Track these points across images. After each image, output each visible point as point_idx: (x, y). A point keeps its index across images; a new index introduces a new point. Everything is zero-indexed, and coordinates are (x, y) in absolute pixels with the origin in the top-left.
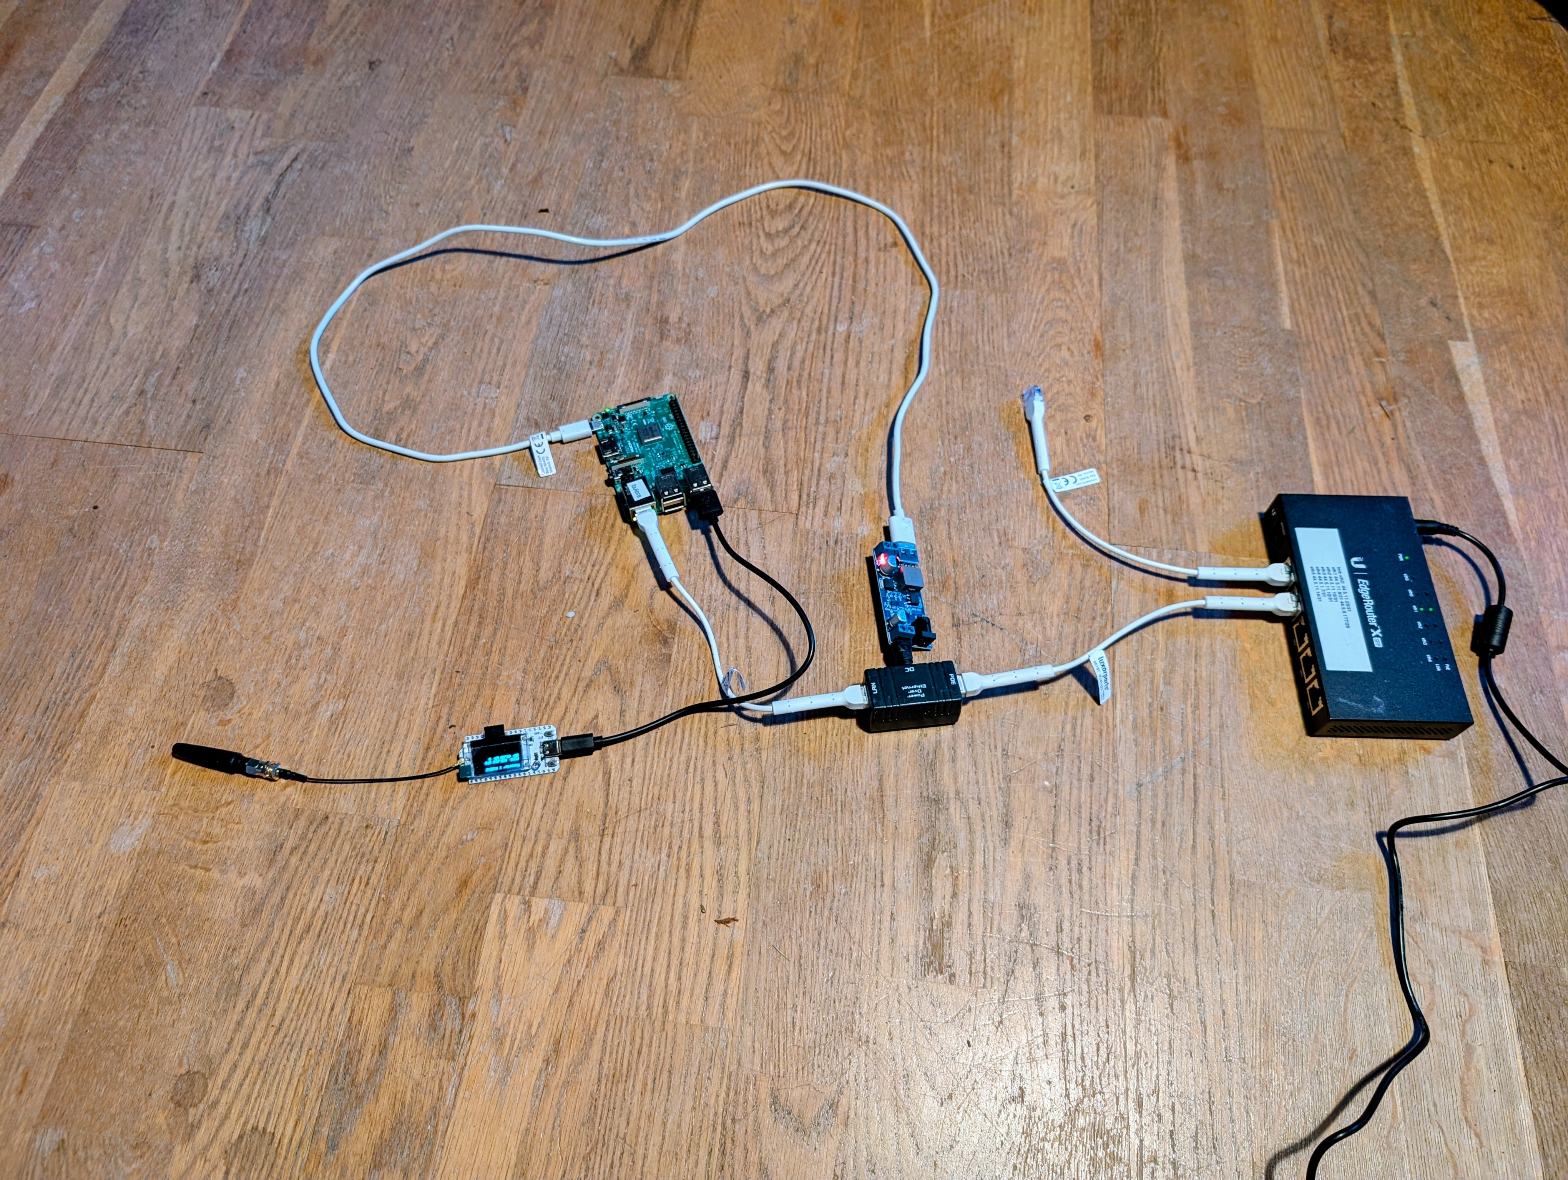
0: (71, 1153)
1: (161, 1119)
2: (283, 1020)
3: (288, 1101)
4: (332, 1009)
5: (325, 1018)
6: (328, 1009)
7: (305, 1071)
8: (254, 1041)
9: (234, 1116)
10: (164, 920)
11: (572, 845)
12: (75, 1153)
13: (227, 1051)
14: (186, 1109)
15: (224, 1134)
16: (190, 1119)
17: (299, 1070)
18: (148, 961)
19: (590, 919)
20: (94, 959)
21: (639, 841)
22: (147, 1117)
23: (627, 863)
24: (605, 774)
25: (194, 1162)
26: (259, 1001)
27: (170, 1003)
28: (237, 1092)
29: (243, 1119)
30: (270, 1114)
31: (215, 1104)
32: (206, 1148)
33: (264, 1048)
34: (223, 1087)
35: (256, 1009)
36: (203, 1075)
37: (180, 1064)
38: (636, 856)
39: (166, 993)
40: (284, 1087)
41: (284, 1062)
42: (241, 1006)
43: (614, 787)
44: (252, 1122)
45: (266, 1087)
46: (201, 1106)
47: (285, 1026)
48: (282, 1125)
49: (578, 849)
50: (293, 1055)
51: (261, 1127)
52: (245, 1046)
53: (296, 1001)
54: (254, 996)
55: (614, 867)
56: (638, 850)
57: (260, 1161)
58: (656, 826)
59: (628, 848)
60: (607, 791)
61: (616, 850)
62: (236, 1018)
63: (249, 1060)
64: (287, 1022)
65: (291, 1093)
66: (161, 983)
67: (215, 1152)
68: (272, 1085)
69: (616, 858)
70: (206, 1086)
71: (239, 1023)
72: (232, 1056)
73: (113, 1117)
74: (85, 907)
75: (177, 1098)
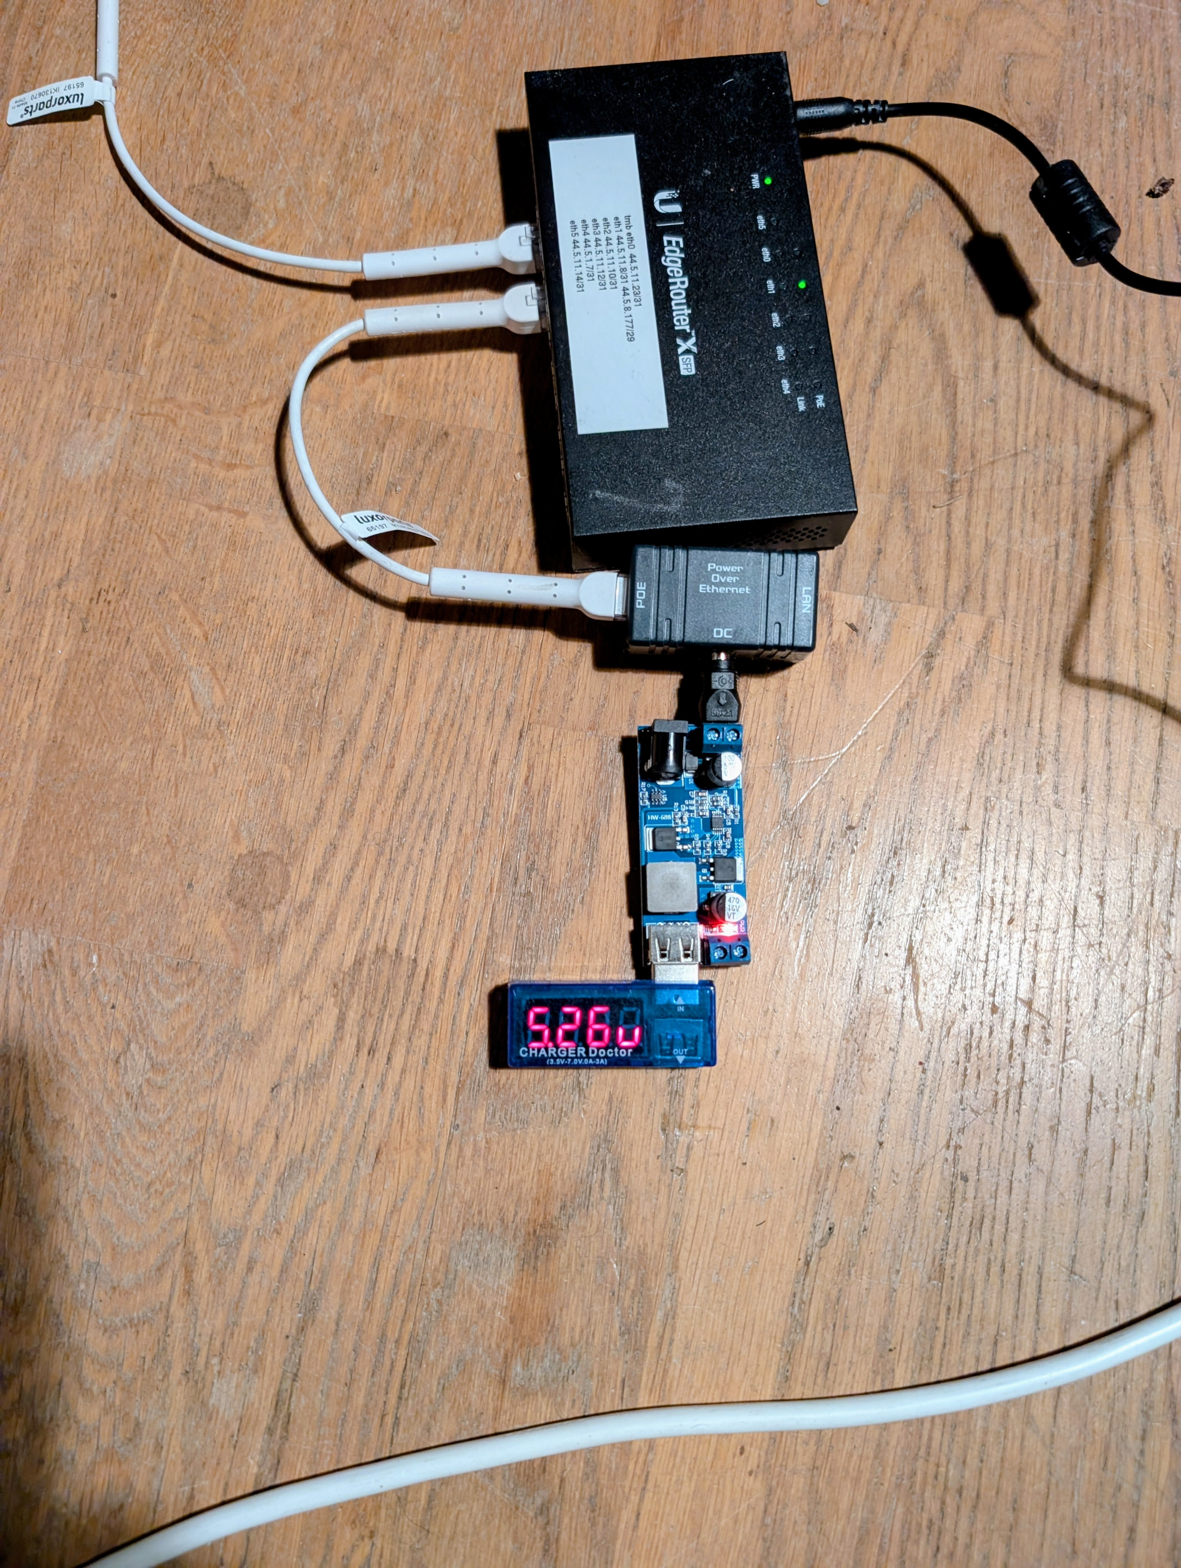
0: (67, 972)
1: (214, 925)
2: (409, 776)
3: (435, 907)
4: (494, 762)
5: (483, 777)
6: (487, 762)
7: (458, 861)
8: (361, 807)
9: (342, 925)
10: (175, 597)
11: (898, 506)
12: (74, 972)
13: (316, 821)
14: (256, 912)
15: (330, 955)
16: (266, 929)
17: (447, 859)
18: (157, 663)
19: (942, 634)
20: (62, 653)
21: (1018, 507)
22: (190, 922)
23: (1001, 543)
24: (946, 386)
25: (281, 1000)
26: (362, 742)
27: (205, 736)
28: (344, 890)
29: (358, 934)
30: (404, 927)
31: (306, 907)
32: (299, 979)
33: (380, 821)
34: (318, 879)
35: (359, 755)
36: (280, 859)
37: (237, 838)
38: (1016, 532)
39: (195, 720)
40: (425, 885)
41: (420, 844)
42: (331, 747)
43: (965, 412)
44: (375, 938)
45: (393, 884)
46: (283, 909)
47: (413, 787)
48: (427, 945)
49: (909, 515)
50: (435, 834)
51: (391, 946)
52: (348, 813)
53: (429, 746)
54: (353, 731)
55: (977, 548)
56: (1017, 522)
57: (397, 1003)
58: (1047, 484)
59: (999, 516)
60: (953, 415)
61: (978, 518)
62: (325, 767)
63: (357, 838)
64: (417, 778)
65: (438, 897)
66: (184, 702)
67: (316, 983)
68: (401, 880)
69: (978, 531)
70: (287, 876)
71: (333, 776)
72: (327, 830)
73: (130, 917)
74: (31, 566)
75: (238, 894)
